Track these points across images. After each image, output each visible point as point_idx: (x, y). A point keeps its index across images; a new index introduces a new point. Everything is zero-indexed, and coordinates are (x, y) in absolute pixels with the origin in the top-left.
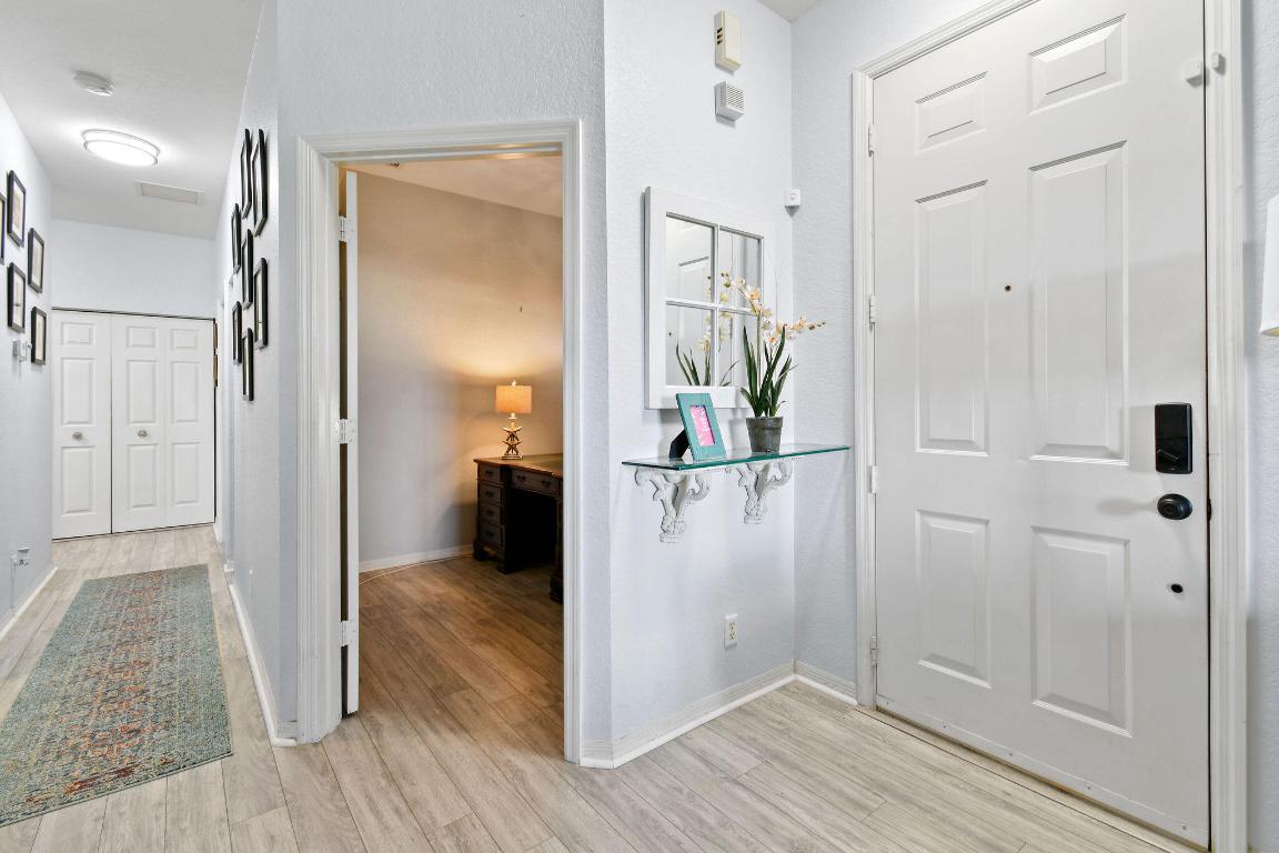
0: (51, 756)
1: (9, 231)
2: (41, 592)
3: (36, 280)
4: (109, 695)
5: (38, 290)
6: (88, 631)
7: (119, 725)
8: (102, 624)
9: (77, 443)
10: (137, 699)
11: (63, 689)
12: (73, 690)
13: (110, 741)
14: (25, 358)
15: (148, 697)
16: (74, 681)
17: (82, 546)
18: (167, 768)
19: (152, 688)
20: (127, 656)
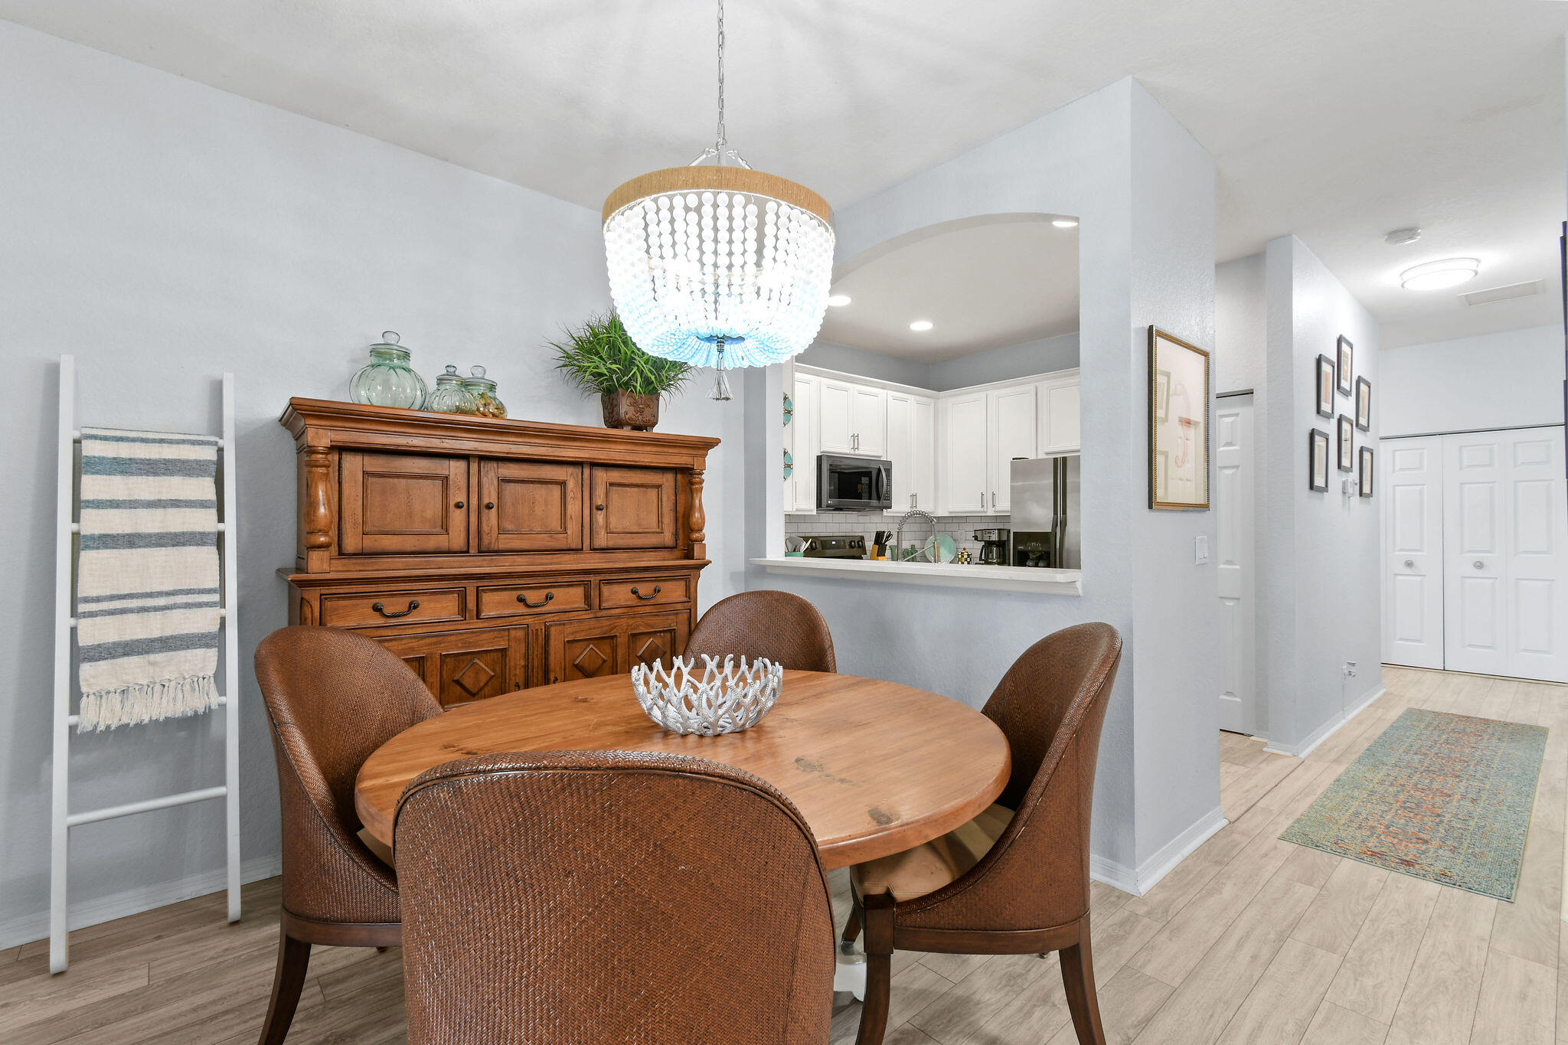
0: (1355, 825)
1: (1339, 387)
2: (1369, 707)
3: (1363, 421)
4: (1408, 804)
5: (1365, 429)
6: (1401, 751)
7: (1410, 829)
8: (1414, 748)
9: (1408, 571)
10: (1432, 819)
11: (1371, 785)
12: (1380, 789)
13: (1401, 837)
14: (1353, 494)
15: (1442, 822)
16: (1382, 782)
17: (1412, 675)
18: (1443, 878)
19: (1448, 816)
20: (1431, 782)
